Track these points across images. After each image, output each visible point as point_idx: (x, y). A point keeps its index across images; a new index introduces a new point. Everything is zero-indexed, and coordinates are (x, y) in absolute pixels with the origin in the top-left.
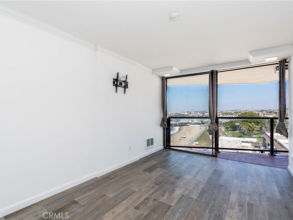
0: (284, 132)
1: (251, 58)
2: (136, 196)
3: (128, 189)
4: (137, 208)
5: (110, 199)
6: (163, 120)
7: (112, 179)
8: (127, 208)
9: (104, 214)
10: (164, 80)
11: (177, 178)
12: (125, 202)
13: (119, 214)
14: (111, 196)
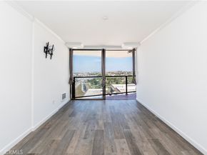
0: (134, 82)
1: (123, 45)
2: (78, 132)
3: (68, 131)
4: (85, 138)
5: (62, 141)
6: (71, 79)
7: (49, 128)
8: (79, 141)
9: (66, 151)
10: (71, 50)
11: (95, 115)
12: (74, 138)
13: (77, 146)
14: (60, 139)
